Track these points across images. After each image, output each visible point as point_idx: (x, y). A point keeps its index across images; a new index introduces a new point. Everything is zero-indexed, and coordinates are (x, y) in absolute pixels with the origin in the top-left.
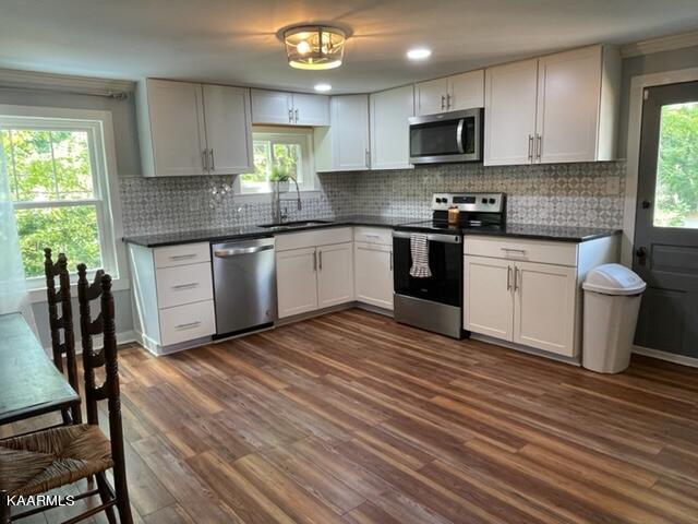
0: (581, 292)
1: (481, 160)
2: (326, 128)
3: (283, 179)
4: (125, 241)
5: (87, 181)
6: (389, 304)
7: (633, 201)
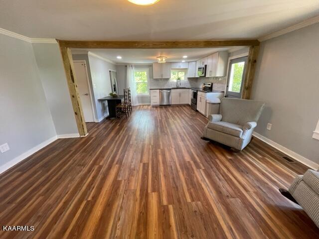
0: (206, 103)
1: (205, 75)
2: (188, 69)
3: (179, 79)
7: (226, 86)
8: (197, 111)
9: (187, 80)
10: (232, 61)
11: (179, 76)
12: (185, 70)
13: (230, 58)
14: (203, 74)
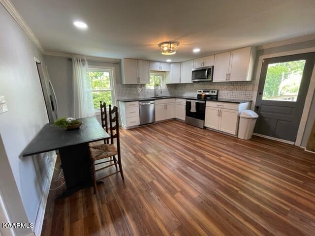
0: (239, 117)
1: (212, 81)
2: (169, 72)
6: (184, 119)
8: (205, 128)
9: (165, 87)
11: (157, 82)
12: (164, 73)
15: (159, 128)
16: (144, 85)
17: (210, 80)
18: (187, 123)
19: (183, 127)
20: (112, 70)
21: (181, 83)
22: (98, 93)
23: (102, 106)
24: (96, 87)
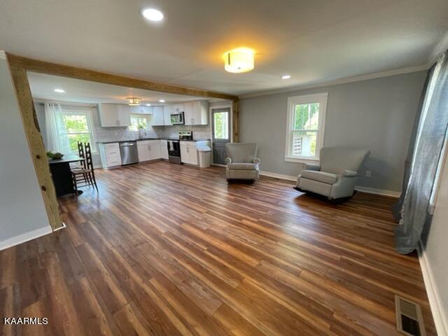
0: (198, 152)
1: (184, 123)
2: (152, 115)
3: (141, 127)
4: (97, 143)
5: (86, 127)
6: (168, 158)
7: (211, 133)
8: (182, 164)
9: (151, 129)
10: (214, 111)
11: (141, 124)
12: (148, 116)
13: (211, 108)
14: (181, 121)
15: (142, 167)
16: (125, 128)
17: (182, 123)
18: (171, 162)
19: (168, 166)
20: (90, 113)
21: (166, 125)
22: (74, 136)
23: (79, 145)
24: (70, 129)
